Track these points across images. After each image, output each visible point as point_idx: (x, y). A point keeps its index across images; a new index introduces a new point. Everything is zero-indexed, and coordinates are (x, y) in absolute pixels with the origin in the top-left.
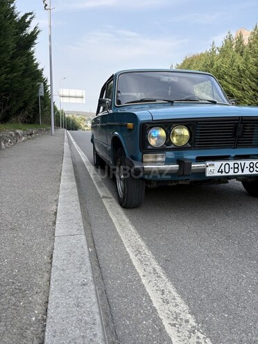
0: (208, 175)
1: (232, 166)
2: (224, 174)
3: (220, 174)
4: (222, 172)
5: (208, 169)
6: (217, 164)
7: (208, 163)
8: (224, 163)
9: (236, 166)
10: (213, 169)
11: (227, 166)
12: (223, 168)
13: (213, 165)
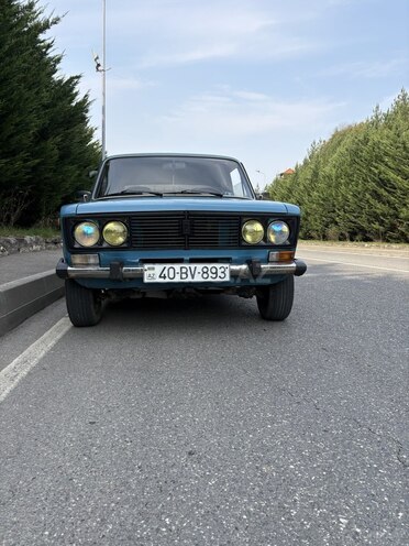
0: (146, 280)
1: (178, 270)
2: (167, 280)
3: (162, 280)
4: (165, 277)
5: (146, 274)
6: (158, 268)
7: (146, 266)
8: (168, 266)
9: (184, 270)
10: (154, 274)
11: (171, 270)
12: (166, 272)
13: (153, 269)
